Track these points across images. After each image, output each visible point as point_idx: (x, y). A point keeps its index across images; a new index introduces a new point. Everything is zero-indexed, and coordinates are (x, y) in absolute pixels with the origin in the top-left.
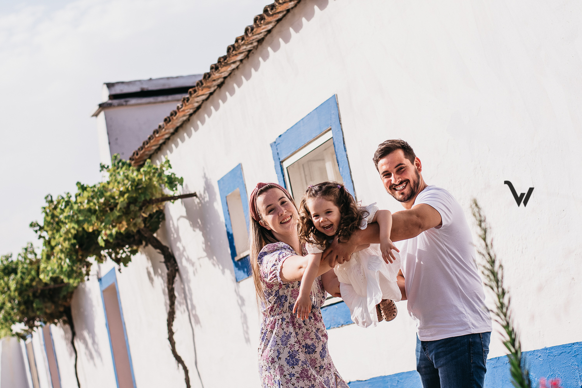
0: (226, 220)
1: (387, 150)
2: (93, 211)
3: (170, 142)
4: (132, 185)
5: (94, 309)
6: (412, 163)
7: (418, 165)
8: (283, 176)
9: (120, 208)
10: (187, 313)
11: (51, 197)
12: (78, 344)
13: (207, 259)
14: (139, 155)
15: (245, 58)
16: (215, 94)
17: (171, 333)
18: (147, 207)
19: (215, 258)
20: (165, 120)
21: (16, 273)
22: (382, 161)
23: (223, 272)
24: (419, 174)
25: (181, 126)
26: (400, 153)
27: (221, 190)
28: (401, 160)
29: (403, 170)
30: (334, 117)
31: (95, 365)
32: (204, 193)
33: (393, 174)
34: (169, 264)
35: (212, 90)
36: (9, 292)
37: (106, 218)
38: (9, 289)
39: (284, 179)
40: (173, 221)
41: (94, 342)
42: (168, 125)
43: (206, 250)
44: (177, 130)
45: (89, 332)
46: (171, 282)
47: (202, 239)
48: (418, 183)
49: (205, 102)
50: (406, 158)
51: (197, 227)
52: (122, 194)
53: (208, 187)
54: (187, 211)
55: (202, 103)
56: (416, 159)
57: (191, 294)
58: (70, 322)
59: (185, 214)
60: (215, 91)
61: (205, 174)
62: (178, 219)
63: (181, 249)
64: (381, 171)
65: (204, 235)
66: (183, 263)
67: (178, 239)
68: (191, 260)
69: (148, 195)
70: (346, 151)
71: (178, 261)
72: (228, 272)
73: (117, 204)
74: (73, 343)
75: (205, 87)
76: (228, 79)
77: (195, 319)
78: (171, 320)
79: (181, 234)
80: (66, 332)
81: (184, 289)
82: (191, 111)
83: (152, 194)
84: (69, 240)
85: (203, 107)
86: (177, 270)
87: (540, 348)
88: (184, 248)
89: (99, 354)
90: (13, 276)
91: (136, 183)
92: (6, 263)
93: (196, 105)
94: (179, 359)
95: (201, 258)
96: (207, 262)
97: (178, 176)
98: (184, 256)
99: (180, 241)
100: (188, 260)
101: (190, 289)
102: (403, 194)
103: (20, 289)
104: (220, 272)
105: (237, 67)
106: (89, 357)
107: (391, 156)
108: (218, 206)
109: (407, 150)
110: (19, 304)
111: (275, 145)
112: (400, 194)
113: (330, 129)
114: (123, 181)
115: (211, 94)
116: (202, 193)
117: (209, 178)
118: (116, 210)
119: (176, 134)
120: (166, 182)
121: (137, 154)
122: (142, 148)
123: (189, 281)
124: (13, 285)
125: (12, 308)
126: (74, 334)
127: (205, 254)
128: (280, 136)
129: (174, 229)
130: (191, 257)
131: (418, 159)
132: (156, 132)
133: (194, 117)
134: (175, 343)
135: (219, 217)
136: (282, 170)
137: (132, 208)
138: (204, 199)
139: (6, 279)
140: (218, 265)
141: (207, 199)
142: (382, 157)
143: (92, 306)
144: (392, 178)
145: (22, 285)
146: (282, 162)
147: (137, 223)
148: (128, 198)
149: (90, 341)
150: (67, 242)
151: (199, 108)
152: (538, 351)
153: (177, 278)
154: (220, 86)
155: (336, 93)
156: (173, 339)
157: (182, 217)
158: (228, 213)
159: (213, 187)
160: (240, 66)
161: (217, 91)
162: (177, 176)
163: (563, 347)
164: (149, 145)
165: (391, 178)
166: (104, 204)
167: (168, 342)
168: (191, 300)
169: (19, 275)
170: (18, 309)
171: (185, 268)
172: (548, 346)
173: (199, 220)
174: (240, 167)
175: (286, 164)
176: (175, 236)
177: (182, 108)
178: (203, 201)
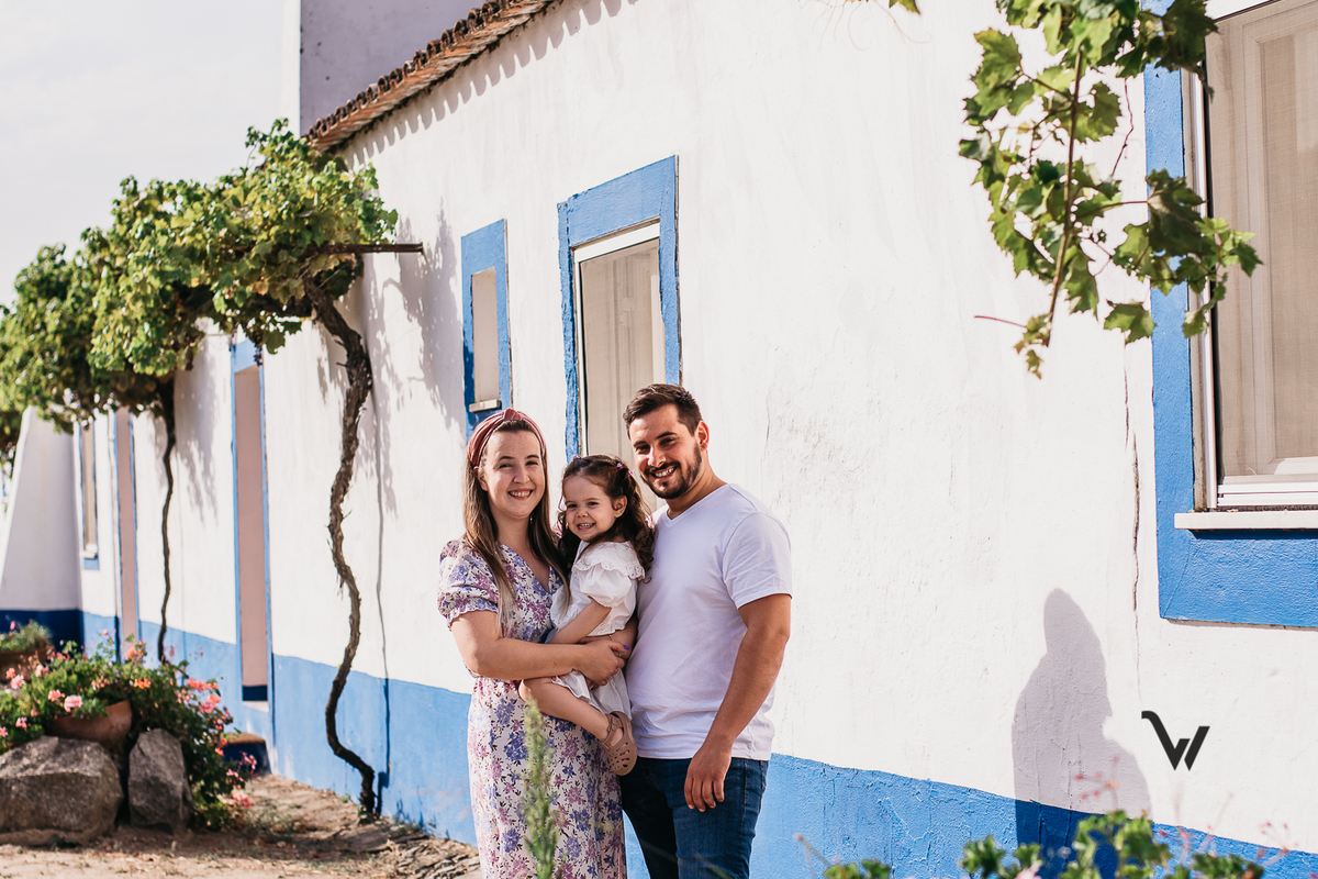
0: (465, 322)
1: (648, 405)
2: (198, 254)
3: (391, 120)
4: (290, 210)
5: (215, 403)
6: (692, 432)
7: (703, 436)
8: (571, 278)
9: (257, 255)
10: (375, 481)
11: (135, 183)
12: (176, 463)
13: (423, 385)
14: (327, 132)
15: (539, 12)
16: (481, 60)
17: (337, 516)
18: (315, 259)
19: (437, 388)
20: (381, 82)
21: (63, 298)
22: (638, 422)
23: (448, 425)
24: (702, 453)
25: (415, 97)
26: (671, 412)
27: (464, 258)
28: (670, 425)
29: (673, 442)
30: (668, 199)
31: (202, 518)
32: (437, 251)
33: (652, 449)
34: (354, 372)
35: (475, 51)
36: (42, 333)
37: (224, 272)
38: (44, 326)
39: (571, 284)
40: (375, 283)
41: (206, 472)
42: (385, 94)
43: (423, 367)
44: (404, 103)
45: (200, 449)
46: (353, 411)
47: (420, 342)
48: (697, 471)
49: (461, 68)
50: (680, 422)
51: (415, 315)
52: (267, 224)
53: (444, 241)
54: (403, 273)
55: (456, 67)
56: (700, 425)
57: (388, 445)
58: (167, 413)
59: (397, 279)
60: (480, 53)
61: (442, 212)
62: (385, 285)
63: (383, 346)
64: (634, 440)
65: (426, 335)
66: (381, 376)
67: (381, 325)
68: (396, 376)
69: (320, 235)
70: (677, 275)
71: (374, 368)
72: (455, 425)
73: (254, 243)
74: (167, 460)
75: (456, 47)
76: (507, 38)
77: (388, 498)
78: (342, 489)
79: (386, 317)
80: (158, 432)
81: (377, 429)
82: (434, 77)
83: (331, 233)
84: (145, 299)
85: (456, 75)
86: (371, 387)
87: (920, 778)
88: (388, 346)
89: (213, 501)
90: (55, 302)
91: (299, 206)
92: (47, 266)
93: (444, 69)
94: (345, 573)
95: (414, 378)
96: (421, 391)
97: (387, 208)
98: (385, 362)
99: (383, 330)
100: (391, 372)
101: (386, 434)
102: (665, 484)
103: (67, 330)
104: (442, 421)
105: (524, 24)
106: (194, 500)
107: (653, 415)
108: (456, 286)
109: (688, 408)
110: (61, 361)
111: (565, 209)
112: (660, 484)
113: (658, 221)
114: (275, 196)
115: (474, 57)
116: (433, 250)
117: (448, 225)
118: (248, 257)
119: (404, 108)
120: (360, 217)
121: (325, 129)
122: (334, 120)
123: (387, 417)
124: (53, 322)
125: (45, 372)
126: (172, 442)
127: (421, 374)
128: (576, 196)
129: (376, 300)
130: (396, 370)
131: (704, 425)
132: (362, 98)
133: (439, 89)
134: (342, 538)
135: (455, 311)
136: (571, 264)
137: (283, 256)
138: (434, 262)
139: (41, 303)
140: (442, 407)
141: (439, 265)
142: (638, 414)
143: (213, 396)
144: (650, 456)
145: (72, 323)
146: (574, 249)
147: (291, 288)
148: (277, 235)
149: (199, 467)
150: (140, 304)
151: (449, 74)
152: (917, 781)
153: (367, 403)
154: (492, 47)
155: (676, 154)
156: (340, 530)
157: (391, 281)
158: (470, 309)
159: (453, 245)
160: (530, 24)
161: (485, 55)
162: (384, 207)
163: (954, 790)
164: (346, 118)
165: (648, 456)
166: (226, 240)
167: (328, 534)
168: (387, 457)
169: (69, 301)
170: (57, 374)
171: (384, 386)
172: (933, 780)
173: (420, 302)
174: (501, 226)
175: (579, 255)
176: (376, 316)
177: (412, 70)
178: (431, 266)
